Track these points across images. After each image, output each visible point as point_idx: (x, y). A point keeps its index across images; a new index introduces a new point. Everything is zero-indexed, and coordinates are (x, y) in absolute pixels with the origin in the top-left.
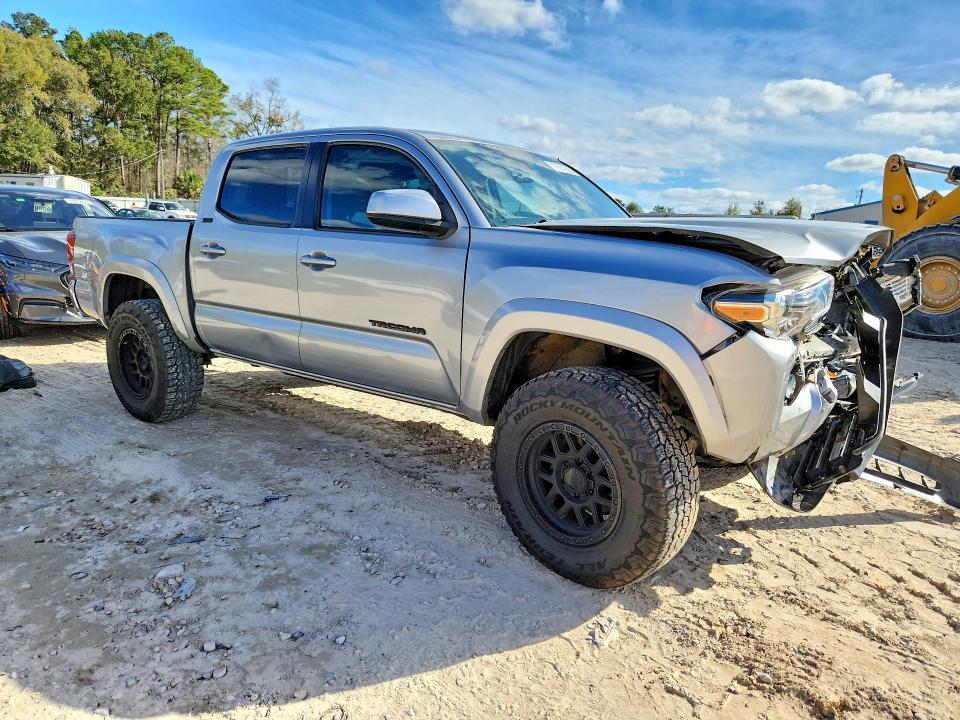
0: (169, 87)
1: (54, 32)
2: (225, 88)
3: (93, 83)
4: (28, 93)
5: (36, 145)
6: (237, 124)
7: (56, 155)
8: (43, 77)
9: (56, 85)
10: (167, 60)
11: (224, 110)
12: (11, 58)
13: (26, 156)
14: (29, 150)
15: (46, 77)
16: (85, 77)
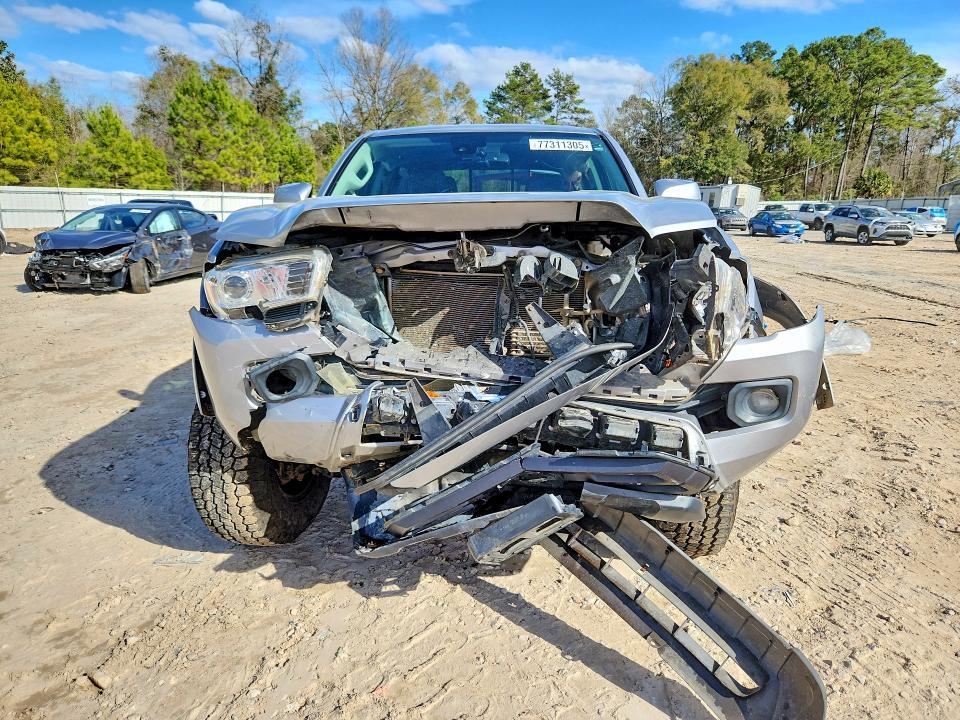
0: (869, 84)
1: (774, 53)
2: (941, 72)
3: (793, 94)
4: (733, 114)
5: (730, 160)
6: (945, 110)
7: (747, 166)
8: (746, 97)
9: (760, 101)
10: (873, 56)
11: (934, 97)
12: (725, 87)
13: (721, 170)
14: (724, 164)
15: (751, 96)
16: (786, 89)
